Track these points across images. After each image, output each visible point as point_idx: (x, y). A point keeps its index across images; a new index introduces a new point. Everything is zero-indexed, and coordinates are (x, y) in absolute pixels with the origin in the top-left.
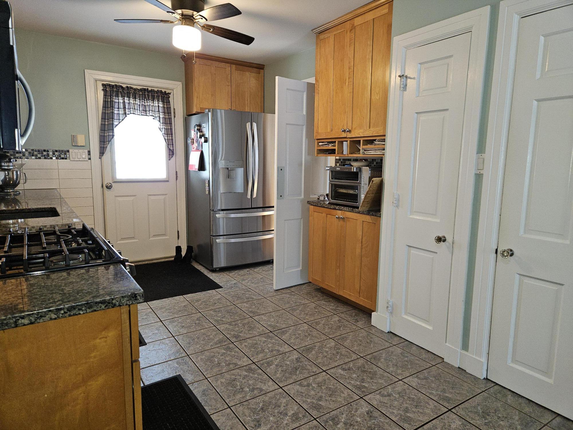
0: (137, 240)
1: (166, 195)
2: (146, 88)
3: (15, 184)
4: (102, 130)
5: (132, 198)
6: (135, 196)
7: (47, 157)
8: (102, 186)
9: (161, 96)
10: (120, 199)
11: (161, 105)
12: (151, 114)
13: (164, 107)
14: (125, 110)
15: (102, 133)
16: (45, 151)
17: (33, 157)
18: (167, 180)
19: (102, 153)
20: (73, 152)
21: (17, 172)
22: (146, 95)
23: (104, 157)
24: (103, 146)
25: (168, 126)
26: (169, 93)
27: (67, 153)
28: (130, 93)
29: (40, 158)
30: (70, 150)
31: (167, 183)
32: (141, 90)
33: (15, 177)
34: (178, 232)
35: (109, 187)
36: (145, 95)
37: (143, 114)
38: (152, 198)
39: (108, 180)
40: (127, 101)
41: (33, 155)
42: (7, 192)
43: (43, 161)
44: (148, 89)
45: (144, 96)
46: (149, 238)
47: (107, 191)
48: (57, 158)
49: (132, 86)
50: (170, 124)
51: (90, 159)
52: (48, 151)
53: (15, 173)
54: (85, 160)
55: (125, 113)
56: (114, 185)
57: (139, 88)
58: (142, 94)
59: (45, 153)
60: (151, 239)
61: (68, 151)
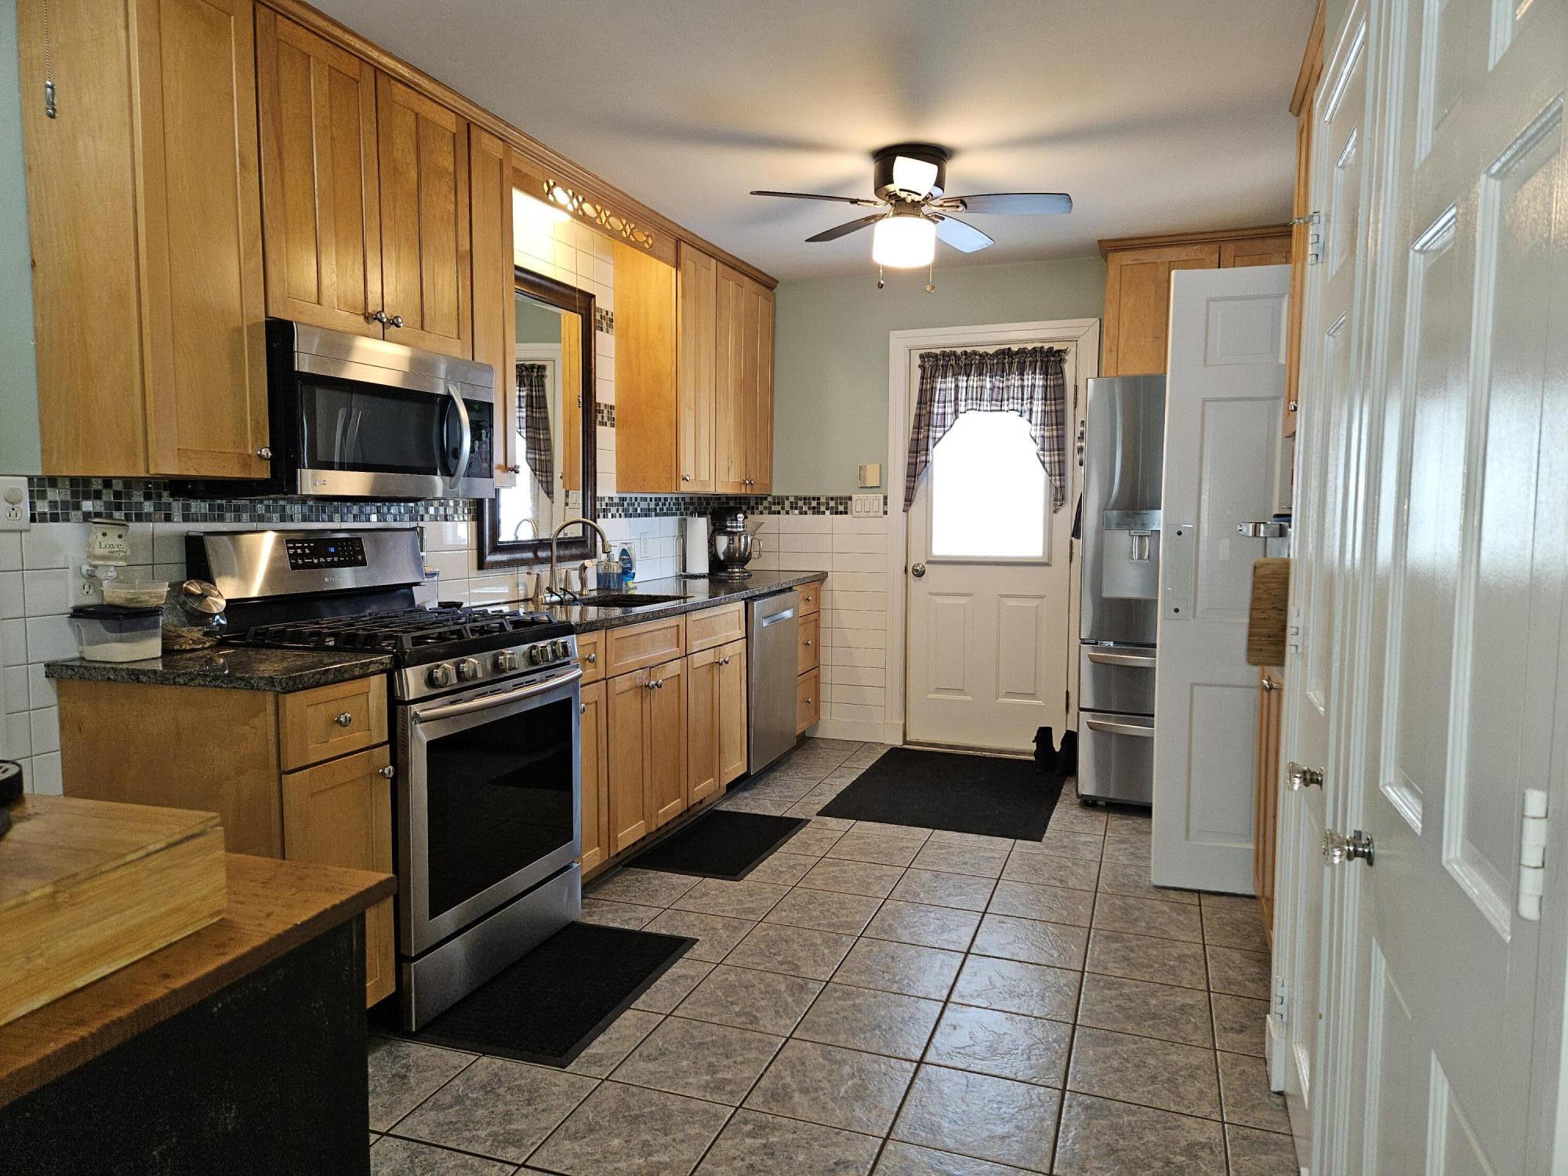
0: (969, 698)
1: (1043, 597)
2: (1007, 346)
3: (745, 559)
4: (913, 452)
5: (963, 600)
6: (970, 595)
7: (816, 511)
8: (906, 571)
9: (1042, 361)
10: (939, 600)
11: (1040, 382)
12: (1011, 407)
13: (1045, 387)
14: (956, 404)
15: (912, 457)
16: (814, 499)
17: (797, 512)
18: (1046, 560)
19: (909, 501)
20: (859, 501)
21: (746, 538)
22: (1007, 365)
23: (914, 508)
24: (912, 485)
25: (1052, 429)
26: (1060, 351)
27: (849, 502)
28: (972, 365)
29: (806, 513)
30: (854, 497)
31: (1047, 568)
32: (997, 354)
33: (743, 546)
34: (1067, 693)
35: (920, 574)
36: (1004, 364)
37: (993, 408)
38: (1010, 602)
39: (917, 559)
40: (962, 384)
41: (796, 508)
42: (732, 572)
43: (810, 517)
44: (1010, 349)
45: (1001, 366)
46: (997, 698)
47: (915, 581)
48: (831, 514)
49: (976, 349)
50: (1057, 425)
51: (885, 513)
52: (819, 499)
53: (743, 537)
54: (878, 514)
55: (956, 411)
56: (928, 568)
57: (991, 350)
58: (997, 363)
59: (814, 504)
60: (1001, 700)
61: (850, 498)
